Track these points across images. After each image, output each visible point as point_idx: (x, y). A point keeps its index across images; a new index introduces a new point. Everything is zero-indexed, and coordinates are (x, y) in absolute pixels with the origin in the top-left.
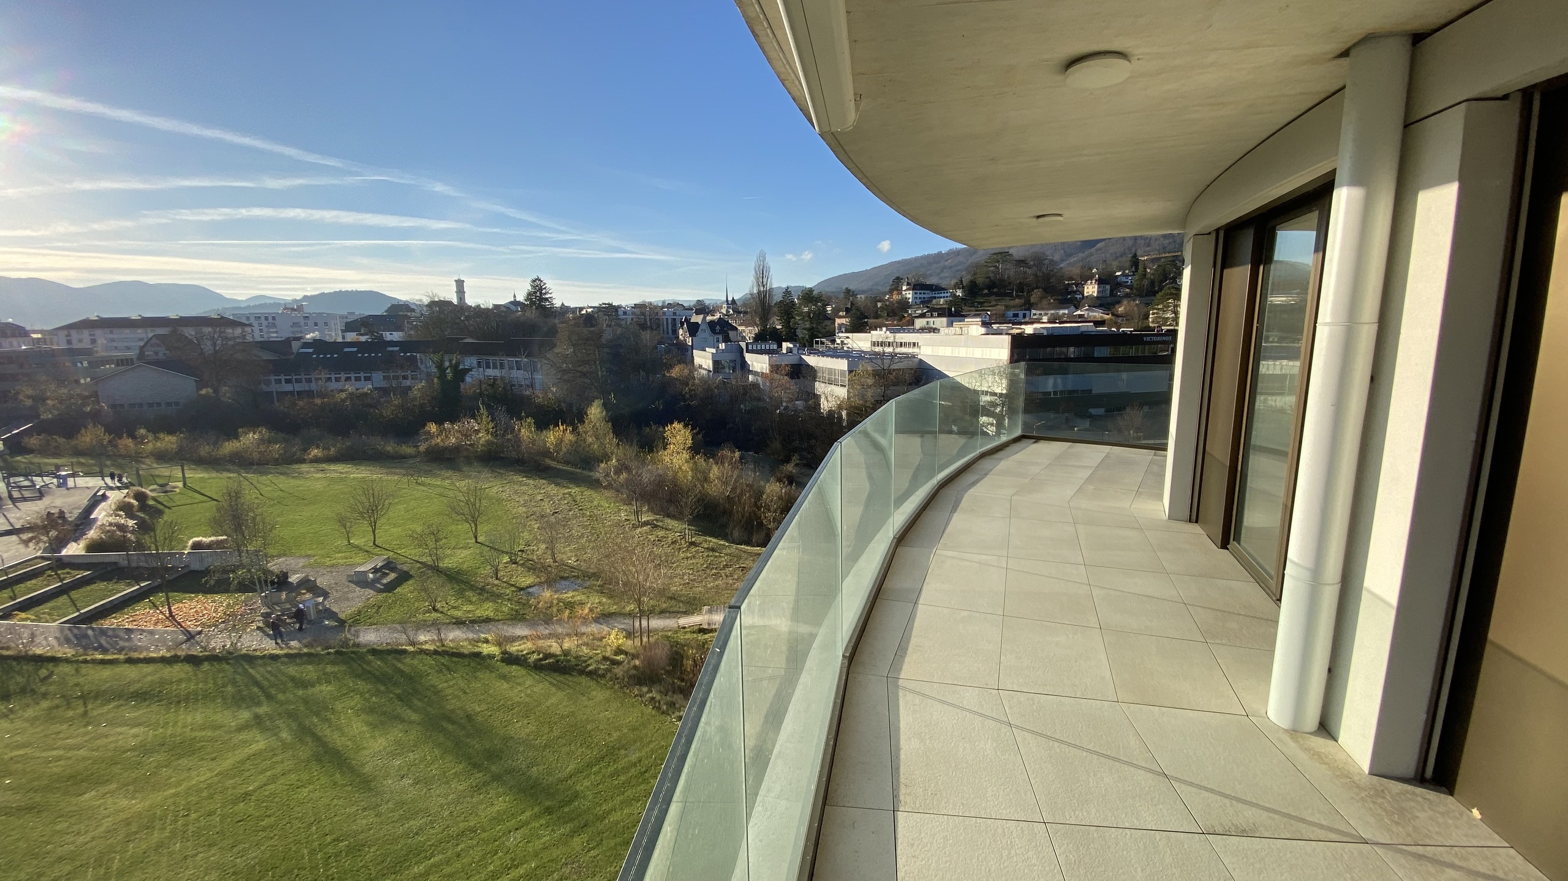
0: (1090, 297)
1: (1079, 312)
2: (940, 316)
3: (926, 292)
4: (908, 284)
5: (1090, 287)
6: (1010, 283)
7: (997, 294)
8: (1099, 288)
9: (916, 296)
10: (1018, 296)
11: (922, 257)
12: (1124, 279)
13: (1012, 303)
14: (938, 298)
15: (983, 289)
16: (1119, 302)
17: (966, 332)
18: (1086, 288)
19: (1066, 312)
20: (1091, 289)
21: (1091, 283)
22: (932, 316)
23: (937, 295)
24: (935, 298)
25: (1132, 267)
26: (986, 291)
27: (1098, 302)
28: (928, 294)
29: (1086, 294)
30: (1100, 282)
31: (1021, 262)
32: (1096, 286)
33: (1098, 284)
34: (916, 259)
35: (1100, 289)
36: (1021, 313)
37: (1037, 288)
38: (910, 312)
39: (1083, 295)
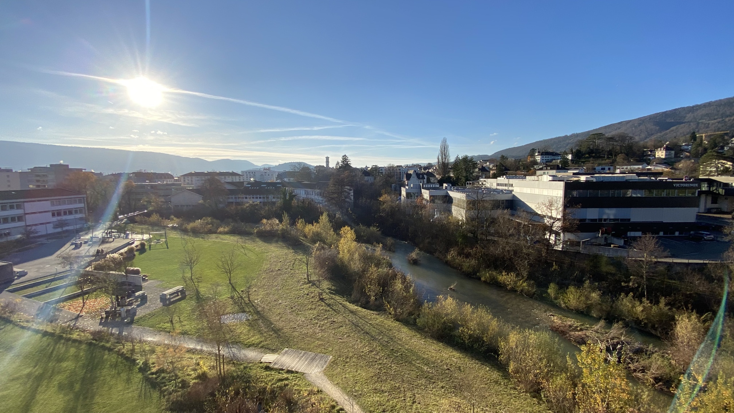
0: (659, 159)
1: (649, 167)
2: (551, 169)
3: (550, 156)
4: (539, 152)
5: (660, 152)
6: (603, 151)
7: (594, 157)
8: (666, 152)
9: (543, 158)
10: (608, 158)
11: (555, 138)
12: (686, 147)
13: (604, 162)
14: (557, 159)
15: (585, 154)
16: (680, 161)
18: (657, 152)
19: (641, 167)
20: (661, 154)
21: (661, 150)
22: (547, 169)
23: (556, 158)
24: (555, 159)
25: (691, 140)
26: (587, 155)
27: (665, 162)
28: (550, 157)
29: (656, 156)
30: (667, 149)
31: (611, 139)
32: (664, 152)
33: (666, 150)
34: (551, 139)
35: (667, 153)
36: (607, 168)
37: (621, 153)
38: (535, 167)
39: (655, 157)
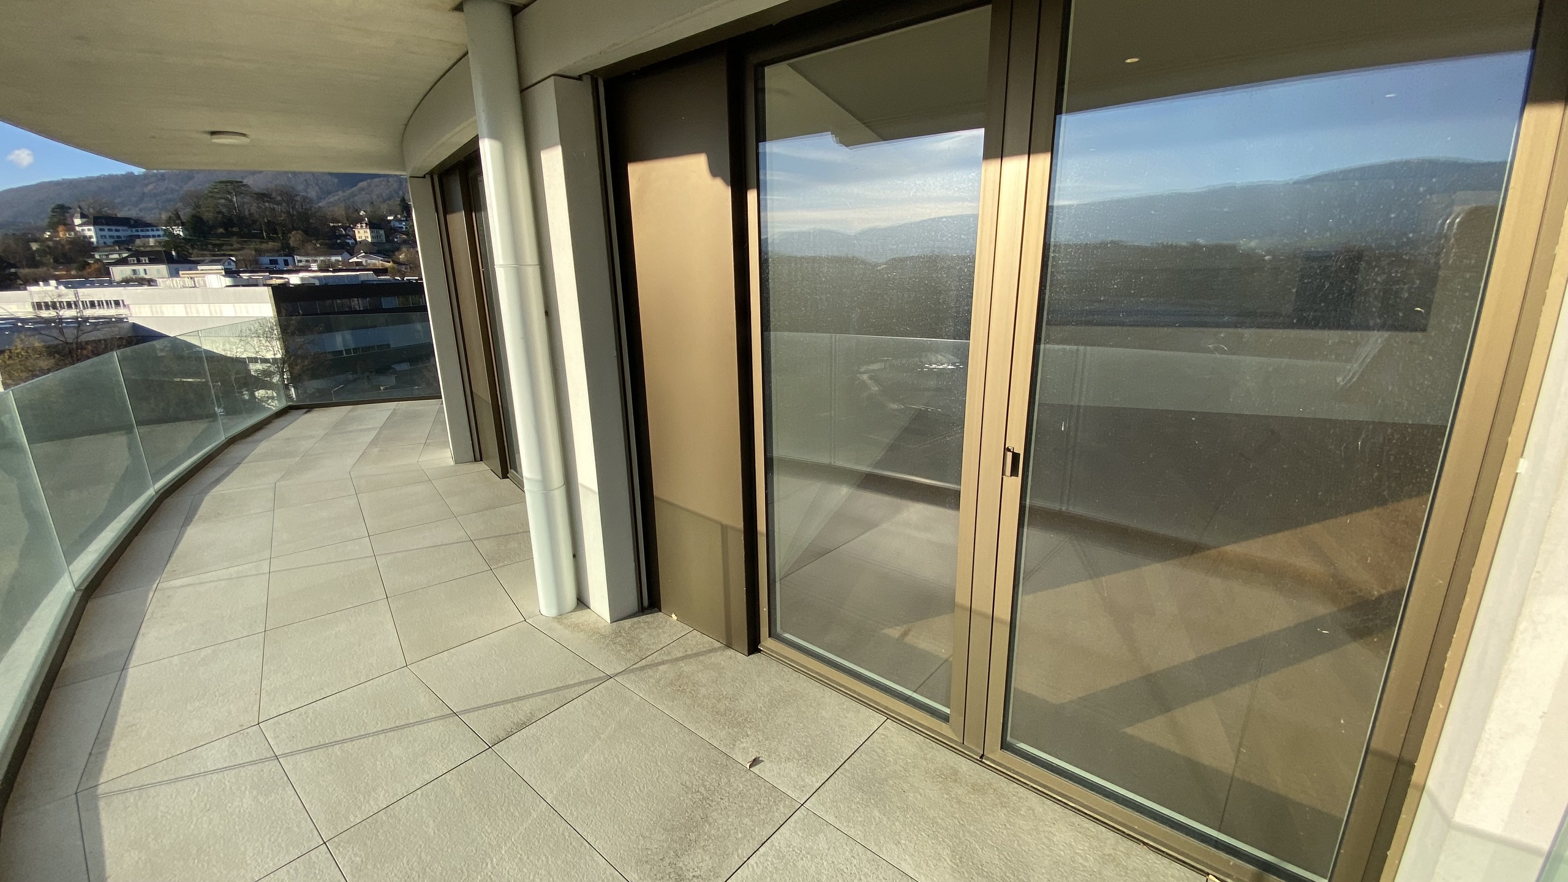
0: (364, 243)
1: (355, 259)
2: (153, 261)
3: (120, 228)
4: (83, 216)
5: (362, 231)
6: (255, 222)
7: (240, 235)
8: (372, 232)
9: (103, 233)
10: (270, 239)
12: (397, 224)
13: (264, 246)
14: (144, 237)
15: (214, 227)
16: (398, 249)
17: (202, 282)
18: (356, 232)
19: (340, 258)
20: (363, 234)
21: (362, 227)
22: (139, 262)
23: (141, 234)
24: (138, 237)
25: (403, 212)
26: (221, 230)
27: (374, 249)
28: (124, 232)
29: (358, 239)
30: (372, 226)
31: (263, 196)
32: (368, 231)
33: (370, 228)
35: (373, 235)
36: (281, 260)
37: (294, 229)
38: (97, 256)
39: (355, 240)
